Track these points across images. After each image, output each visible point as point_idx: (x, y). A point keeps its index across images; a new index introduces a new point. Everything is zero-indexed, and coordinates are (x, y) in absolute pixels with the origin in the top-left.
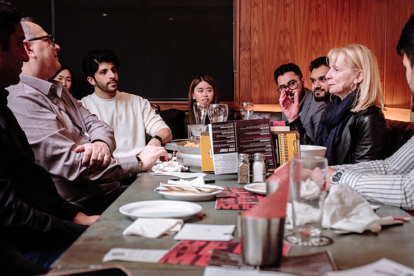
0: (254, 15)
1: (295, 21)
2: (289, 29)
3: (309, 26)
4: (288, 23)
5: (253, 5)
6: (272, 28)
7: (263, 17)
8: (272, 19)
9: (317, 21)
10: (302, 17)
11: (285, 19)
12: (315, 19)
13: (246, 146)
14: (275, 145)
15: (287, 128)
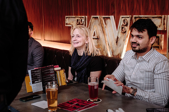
13: (45, 79)
14: (56, 76)
15: (60, 68)
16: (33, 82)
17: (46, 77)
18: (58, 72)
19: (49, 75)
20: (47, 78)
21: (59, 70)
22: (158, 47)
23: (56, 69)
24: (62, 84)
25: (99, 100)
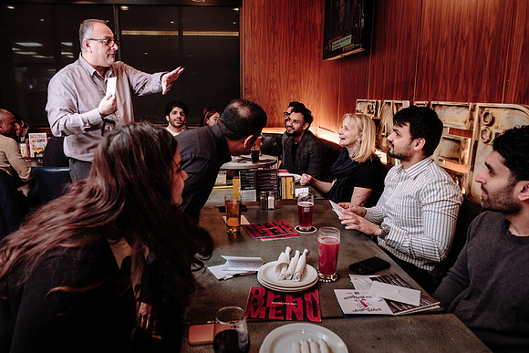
0: (253, 69)
1: (280, 74)
2: (276, 79)
3: (289, 77)
5: (253, 63)
6: (265, 78)
7: (259, 71)
8: (265, 72)
9: (294, 73)
10: (284, 70)
11: (274, 72)
14: (279, 185)
16: (242, 189)
17: (263, 184)
18: (283, 179)
19: (269, 182)
21: (286, 177)
22: (457, 159)
23: (281, 174)
24: (286, 196)
25: (313, 229)
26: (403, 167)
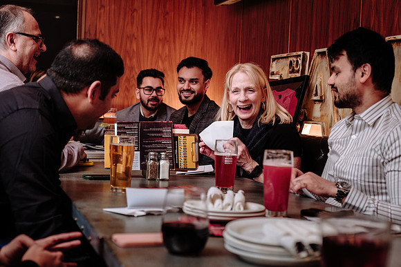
0: (100, 17)
1: (142, 26)
2: (136, 34)
3: (156, 33)
4: (135, 28)
5: (99, 7)
6: (119, 31)
7: (109, 20)
8: (118, 23)
9: (164, 28)
10: (149, 23)
11: (132, 24)
12: (162, 27)
13: (149, 146)
14: (175, 147)
15: (187, 131)
17: (151, 144)
18: (181, 139)
19: (160, 141)
20: (153, 146)
21: (185, 135)
23: (177, 131)
24: (185, 164)
26: (354, 113)
